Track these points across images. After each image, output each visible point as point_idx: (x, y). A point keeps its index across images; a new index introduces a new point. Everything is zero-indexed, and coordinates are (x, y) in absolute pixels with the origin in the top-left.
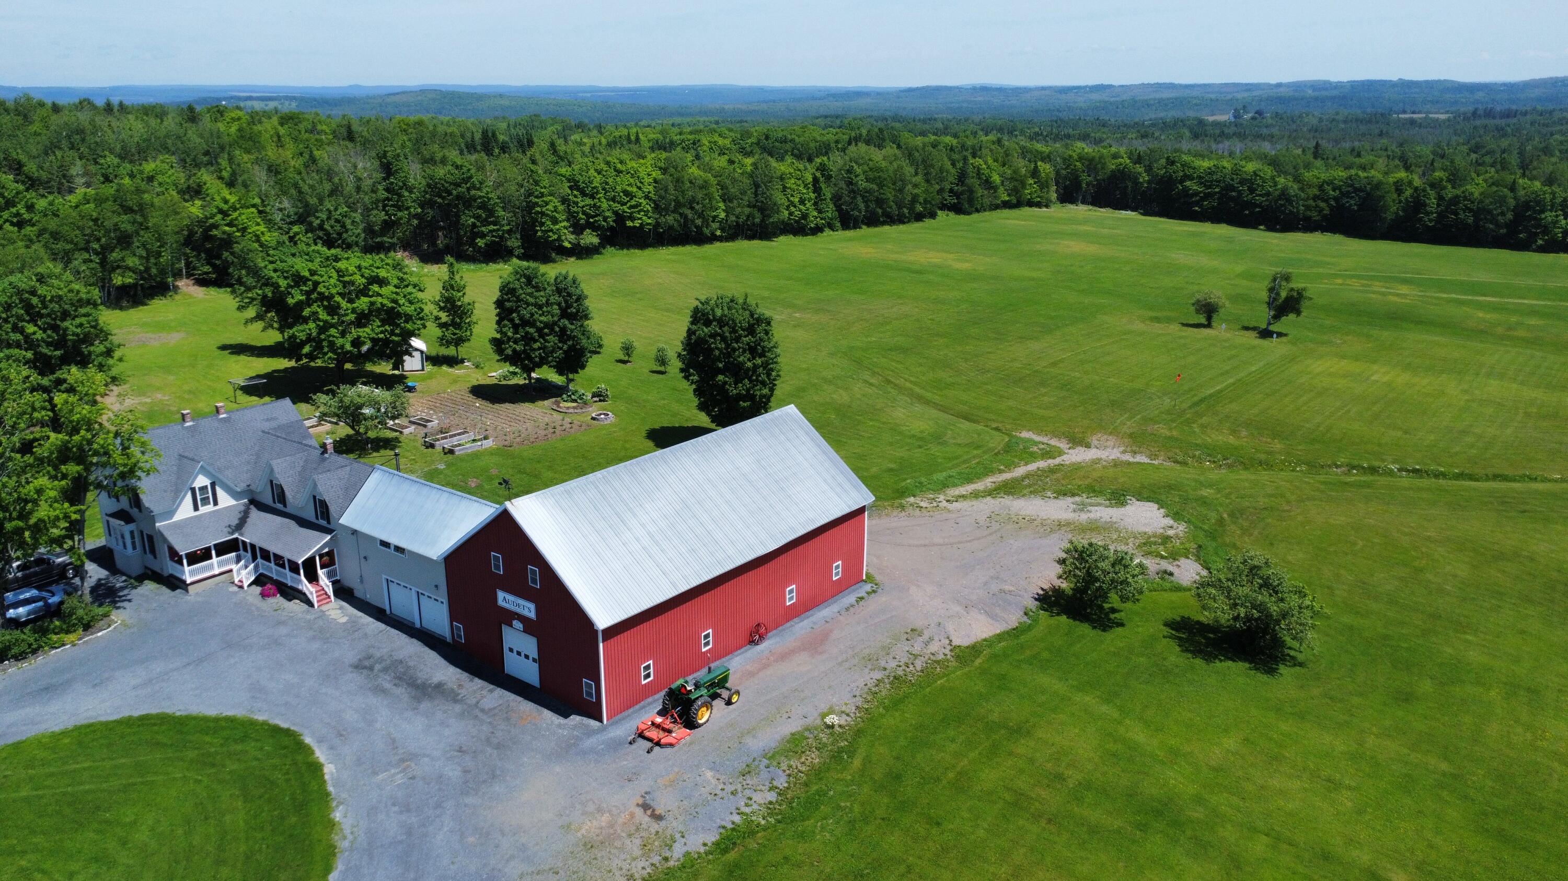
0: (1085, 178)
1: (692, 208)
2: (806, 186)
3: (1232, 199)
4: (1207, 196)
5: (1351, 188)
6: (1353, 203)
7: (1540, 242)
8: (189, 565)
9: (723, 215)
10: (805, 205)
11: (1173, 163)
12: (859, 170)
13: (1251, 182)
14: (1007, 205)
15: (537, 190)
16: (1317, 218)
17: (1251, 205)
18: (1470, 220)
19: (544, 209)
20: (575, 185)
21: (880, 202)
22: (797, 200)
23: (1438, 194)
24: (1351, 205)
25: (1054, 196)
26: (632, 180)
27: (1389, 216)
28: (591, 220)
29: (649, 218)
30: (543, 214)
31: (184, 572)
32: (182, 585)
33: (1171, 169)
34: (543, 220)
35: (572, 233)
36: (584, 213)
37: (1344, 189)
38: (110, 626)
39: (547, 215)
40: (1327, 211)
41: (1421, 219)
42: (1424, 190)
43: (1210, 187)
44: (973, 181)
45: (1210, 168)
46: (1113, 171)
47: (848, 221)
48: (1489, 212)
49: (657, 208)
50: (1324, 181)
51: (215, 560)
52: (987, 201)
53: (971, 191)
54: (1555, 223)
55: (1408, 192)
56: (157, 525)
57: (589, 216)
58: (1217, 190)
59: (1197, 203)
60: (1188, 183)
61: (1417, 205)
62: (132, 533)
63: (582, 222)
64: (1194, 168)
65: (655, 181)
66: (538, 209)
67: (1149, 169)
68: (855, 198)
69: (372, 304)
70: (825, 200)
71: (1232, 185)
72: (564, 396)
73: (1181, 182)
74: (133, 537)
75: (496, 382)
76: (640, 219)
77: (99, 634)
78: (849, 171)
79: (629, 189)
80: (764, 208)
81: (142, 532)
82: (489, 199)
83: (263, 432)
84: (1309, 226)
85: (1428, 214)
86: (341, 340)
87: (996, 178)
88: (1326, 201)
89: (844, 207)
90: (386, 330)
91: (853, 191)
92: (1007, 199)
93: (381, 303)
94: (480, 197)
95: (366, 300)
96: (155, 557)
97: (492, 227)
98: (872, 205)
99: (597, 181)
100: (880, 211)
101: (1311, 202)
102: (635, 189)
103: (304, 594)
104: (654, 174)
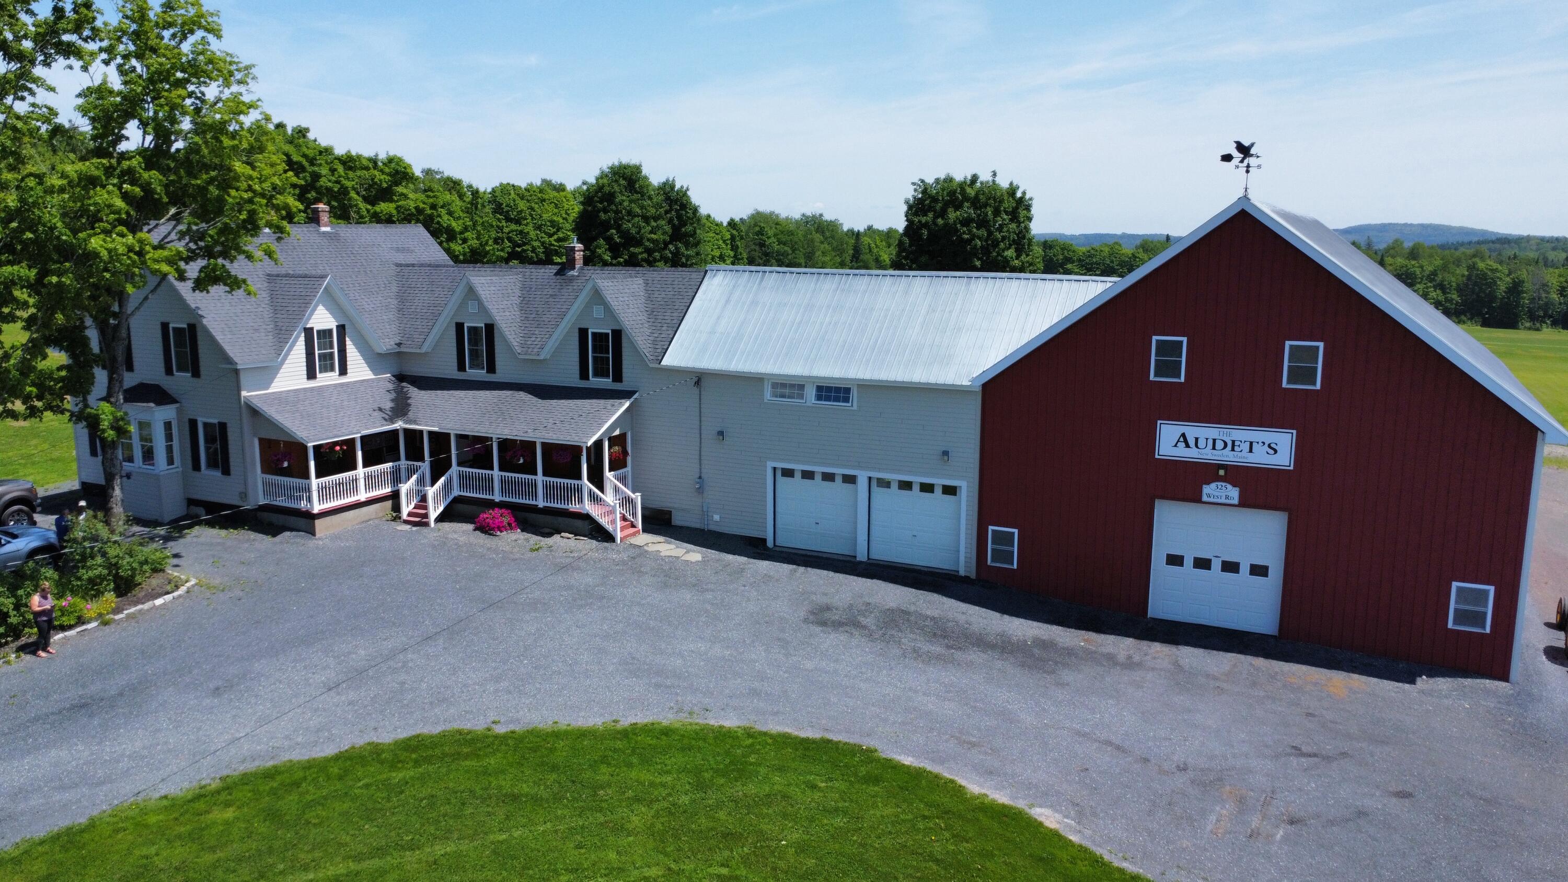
2: (724, 241)
8: (318, 476)
12: (770, 233)
20: (496, 208)
28: (519, 249)
31: (308, 490)
32: (301, 522)
36: (509, 239)
38: (177, 587)
44: (866, 258)
51: (361, 471)
56: (244, 393)
57: (516, 244)
62: (168, 425)
71: (1113, 268)
74: (169, 437)
77: (159, 602)
79: (555, 218)
81: (193, 424)
83: (398, 265)
96: (226, 471)
102: (561, 220)
103: (587, 517)
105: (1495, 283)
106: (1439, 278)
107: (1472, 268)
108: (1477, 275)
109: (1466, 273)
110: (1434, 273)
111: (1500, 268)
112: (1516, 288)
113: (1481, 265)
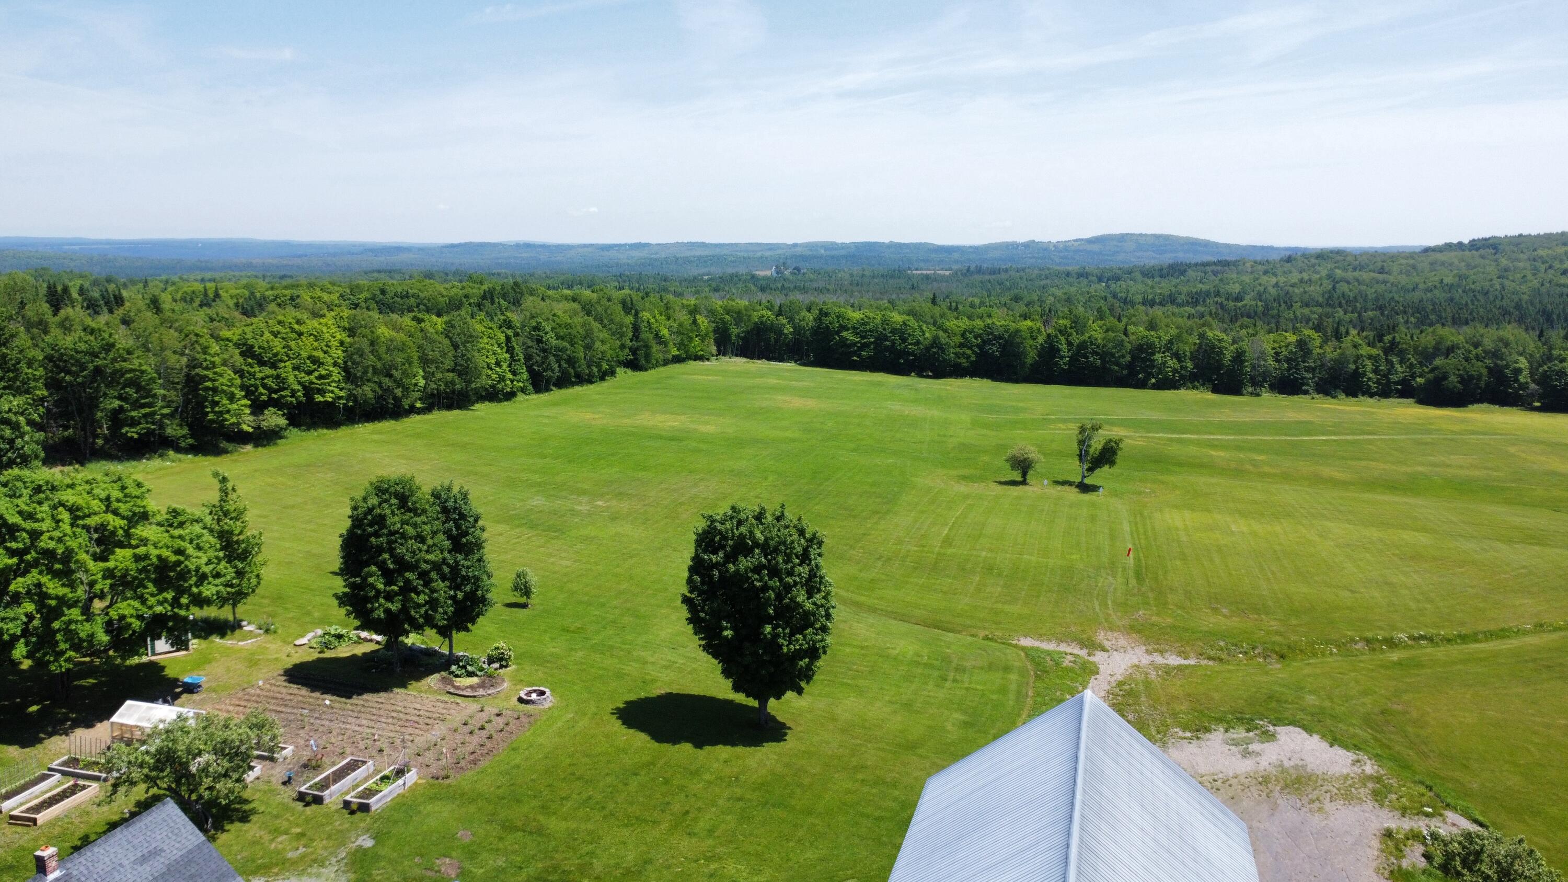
0: (734, 331)
1: (390, 376)
2: (499, 345)
3: (887, 348)
4: (864, 346)
5: (989, 336)
6: (994, 349)
7: (1153, 380)
9: (422, 382)
10: (500, 367)
11: (827, 315)
12: (548, 329)
13: (902, 333)
14: (677, 360)
15: (206, 360)
16: (966, 365)
17: (905, 353)
18: (1099, 363)
19: (217, 384)
20: (248, 351)
21: (571, 361)
22: (493, 361)
23: (1067, 339)
24: (994, 352)
25: (714, 349)
26: (316, 344)
27: (1029, 361)
28: (274, 396)
29: (341, 390)
30: (215, 390)
33: (826, 320)
34: (216, 399)
35: (252, 413)
36: (265, 386)
37: (985, 337)
39: (223, 391)
40: (973, 358)
41: (1057, 363)
42: (1056, 337)
43: (863, 337)
44: (646, 335)
45: (862, 319)
46: (756, 323)
47: (540, 383)
48: (1113, 355)
49: (349, 376)
50: (965, 331)
52: (660, 356)
53: (647, 346)
54: (1164, 363)
55: (1041, 340)
57: (271, 390)
58: (872, 340)
59: (855, 353)
60: (844, 334)
61: (1050, 351)
63: (264, 398)
64: (848, 319)
65: (342, 343)
66: (209, 384)
67: (791, 320)
68: (547, 357)
69: (137, 558)
70: (519, 360)
71: (885, 335)
72: (454, 668)
73: (838, 333)
75: (315, 655)
76: (332, 392)
78: (537, 328)
79: (316, 354)
80: (464, 370)
82: (143, 372)
84: (957, 372)
85: (1062, 358)
86: (87, 626)
87: (665, 332)
88: (970, 348)
89: (536, 368)
90: (166, 600)
91: (544, 351)
92: (677, 353)
93: (159, 557)
94: (131, 371)
95: (128, 553)
97: (144, 411)
98: (565, 365)
99: (277, 345)
100: (572, 371)
101: (958, 350)
102: (321, 355)
104: (339, 337)
105: (1222, 353)
106: (1175, 348)
107: (1202, 336)
108: (1207, 344)
109: (1198, 341)
110: (1170, 342)
111: (1226, 338)
112: (1239, 357)
113: (1210, 334)
